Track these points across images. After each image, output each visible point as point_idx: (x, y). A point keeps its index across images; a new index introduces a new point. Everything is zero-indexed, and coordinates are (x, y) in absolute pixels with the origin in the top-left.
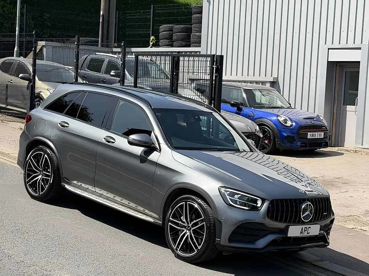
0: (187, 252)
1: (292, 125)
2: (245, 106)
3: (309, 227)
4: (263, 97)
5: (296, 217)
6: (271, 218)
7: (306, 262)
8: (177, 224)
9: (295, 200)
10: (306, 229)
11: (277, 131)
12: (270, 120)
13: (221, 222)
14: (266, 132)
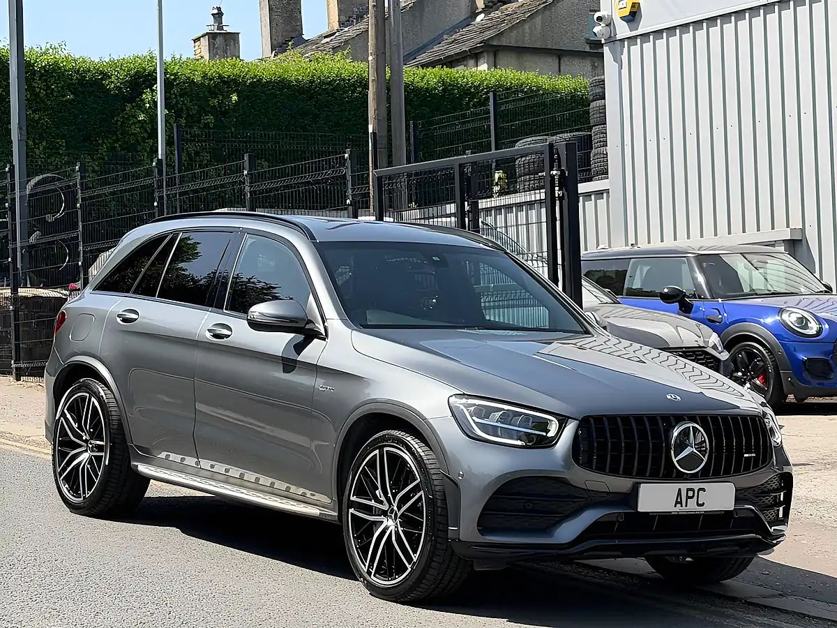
0: (391, 575)
1: (819, 332)
2: (700, 298)
3: (700, 489)
4: (755, 273)
5: (656, 462)
6: (587, 465)
7: (734, 599)
8: (368, 509)
9: (653, 419)
10: (690, 494)
11: (782, 350)
12: (763, 327)
13: (456, 484)
14: (755, 356)
